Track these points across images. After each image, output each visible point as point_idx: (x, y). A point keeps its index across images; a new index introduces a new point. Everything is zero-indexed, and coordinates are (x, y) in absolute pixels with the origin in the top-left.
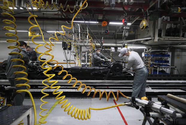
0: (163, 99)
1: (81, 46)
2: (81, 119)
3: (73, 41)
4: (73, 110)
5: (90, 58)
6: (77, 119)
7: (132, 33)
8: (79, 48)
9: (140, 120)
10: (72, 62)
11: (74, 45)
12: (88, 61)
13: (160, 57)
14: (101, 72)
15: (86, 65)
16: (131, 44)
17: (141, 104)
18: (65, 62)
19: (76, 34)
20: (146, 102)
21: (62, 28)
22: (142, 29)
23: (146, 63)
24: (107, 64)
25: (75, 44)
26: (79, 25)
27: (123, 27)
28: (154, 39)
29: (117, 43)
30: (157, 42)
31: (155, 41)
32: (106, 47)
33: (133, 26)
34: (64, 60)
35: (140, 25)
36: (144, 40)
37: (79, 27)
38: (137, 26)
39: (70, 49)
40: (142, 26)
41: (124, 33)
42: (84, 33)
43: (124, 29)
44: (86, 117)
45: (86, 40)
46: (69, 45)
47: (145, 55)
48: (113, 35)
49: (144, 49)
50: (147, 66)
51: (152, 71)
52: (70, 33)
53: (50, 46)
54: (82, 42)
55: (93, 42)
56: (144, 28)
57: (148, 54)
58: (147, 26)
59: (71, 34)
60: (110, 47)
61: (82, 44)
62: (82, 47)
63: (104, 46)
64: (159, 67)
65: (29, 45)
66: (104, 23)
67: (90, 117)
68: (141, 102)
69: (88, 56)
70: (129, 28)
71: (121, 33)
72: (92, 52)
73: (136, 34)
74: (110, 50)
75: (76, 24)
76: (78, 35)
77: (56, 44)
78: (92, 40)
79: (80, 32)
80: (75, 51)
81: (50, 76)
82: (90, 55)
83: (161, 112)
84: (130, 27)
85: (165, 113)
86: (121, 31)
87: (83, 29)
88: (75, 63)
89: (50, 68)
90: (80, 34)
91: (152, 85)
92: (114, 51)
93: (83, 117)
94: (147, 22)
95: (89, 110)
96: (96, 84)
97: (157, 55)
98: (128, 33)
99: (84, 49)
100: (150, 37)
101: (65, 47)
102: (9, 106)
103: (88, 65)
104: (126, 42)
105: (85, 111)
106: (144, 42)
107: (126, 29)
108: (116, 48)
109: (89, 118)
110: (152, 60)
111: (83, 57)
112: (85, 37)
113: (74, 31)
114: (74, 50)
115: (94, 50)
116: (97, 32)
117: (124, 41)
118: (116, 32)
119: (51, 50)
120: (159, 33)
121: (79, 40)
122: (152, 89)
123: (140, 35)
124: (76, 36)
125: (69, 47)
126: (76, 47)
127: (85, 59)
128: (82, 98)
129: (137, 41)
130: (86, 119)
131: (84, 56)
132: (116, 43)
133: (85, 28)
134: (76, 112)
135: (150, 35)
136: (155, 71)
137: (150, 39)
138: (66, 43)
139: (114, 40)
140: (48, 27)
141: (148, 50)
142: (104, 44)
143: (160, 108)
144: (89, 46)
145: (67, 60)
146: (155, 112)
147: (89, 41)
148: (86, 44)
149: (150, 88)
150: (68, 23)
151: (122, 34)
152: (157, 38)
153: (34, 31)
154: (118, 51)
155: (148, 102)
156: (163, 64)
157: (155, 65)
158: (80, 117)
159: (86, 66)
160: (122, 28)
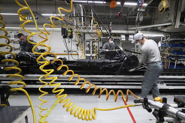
0: (180, 100)
1: (84, 34)
2: (85, 120)
3: (75, 27)
4: (76, 110)
5: (95, 49)
6: (81, 119)
7: (148, 16)
8: (82, 36)
9: (150, 120)
10: (74, 53)
11: (76, 32)
12: (93, 52)
13: (179, 48)
14: (113, 66)
15: (91, 56)
16: (146, 31)
17: (154, 107)
18: (65, 53)
19: (78, 18)
20: (160, 104)
21: (59, 11)
22: (161, 11)
23: (162, 55)
24: (119, 56)
25: (78, 31)
26: (81, 6)
27: (137, 8)
28: (175, 24)
29: (129, 29)
30: (178, 28)
31: (175, 28)
32: (115, 35)
33: (150, 7)
34: (64, 51)
35: (159, 6)
36: (162, 26)
37: (82, 8)
38: (155, 7)
39: (71, 37)
40: (162, 8)
41: (137, 16)
42: (88, 17)
43: (139, 11)
44: (91, 117)
45: (91, 26)
46: (69, 32)
47: (162, 44)
48: (123, 19)
49: (161, 37)
50: (163, 59)
51: (168, 64)
52: (70, 17)
53: (46, 35)
54: (85, 28)
55: (99, 28)
56: (164, 10)
57: (165, 44)
58: (168, 8)
59: (72, 18)
60: (119, 35)
61: (85, 31)
62: (86, 35)
63: (112, 34)
64: (177, 60)
65: (21, 33)
66: (113, 4)
67: (95, 117)
68: (154, 104)
69: (93, 46)
70: (144, 10)
71: (134, 17)
72: (98, 41)
73: (153, 19)
74: (119, 39)
75: (77, 4)
76: (80, 19)
77: (54, 31)
78: (97, 26)
79: (82, 15)
80: (77, 40)
81: (48, 72)
82: (96, 44)
83: (177, 117)
84: (146, 8)
85: (182, 118)
86: (134, 15)
87: (87, 11)
88: (78, 54)
89: (47, 62)
90: (82, 17)
91: (167, 81)
92: (125, 40)
93: (87, 118)
94: (169, 2)
95: (94, 110)
96: (102, 79)
97: (177, 45)
98: (143, 17)
99: (88, 37)
100: (169, 21)
101: (65, 34)
102: (4, 106)
103: (93, 57)
104: (140, 28)
105: (90, 111)
106: (162, 28)
107: (140, 12)
108: (127, 35)
109: (94, 119)
110: (169, 51)
111: (87, 47)
112: (90, 22)
113: (75, 15)
114: (76, 38)
115: (101, 39)
116: (104, 15)
117: (137, 28)
118: (127, 15)
119: (47, 40)
120: (182, 17)
121: (82, 25)
122: (167, 85)
123: (157, 19)
124: (78, 20)
125: (69, 34)
126: (78, 34)
127: (90, 49)
128: (86, 95)
129: (153, 27)
130: (90, 120)
131: (89, 46)
132: (127, 30)
133: (89, 10)
134: (79, 112)
135: (170, 20)
136: (172, 64)
137: (170, 25)
138: (66, 29)
139: (125, 26)
140: (43, 9)
141: (166, 39)
142: (113, 31)
143: (177, 113)
144: (94, 33)
145: (68, 50)
146: (170, 116)
147: (94, 26)
148: (90, 31)
149: (165, 84)
150: (68, 4)
151: (136, 18)
152: (178, 24)
153: (26, 13)
154: (129, 40)
155: (163, 104)
156: (183, 56)
157: (173, 57)
158: (84, 118)
159: (91, 58)
160: (136, 10)
